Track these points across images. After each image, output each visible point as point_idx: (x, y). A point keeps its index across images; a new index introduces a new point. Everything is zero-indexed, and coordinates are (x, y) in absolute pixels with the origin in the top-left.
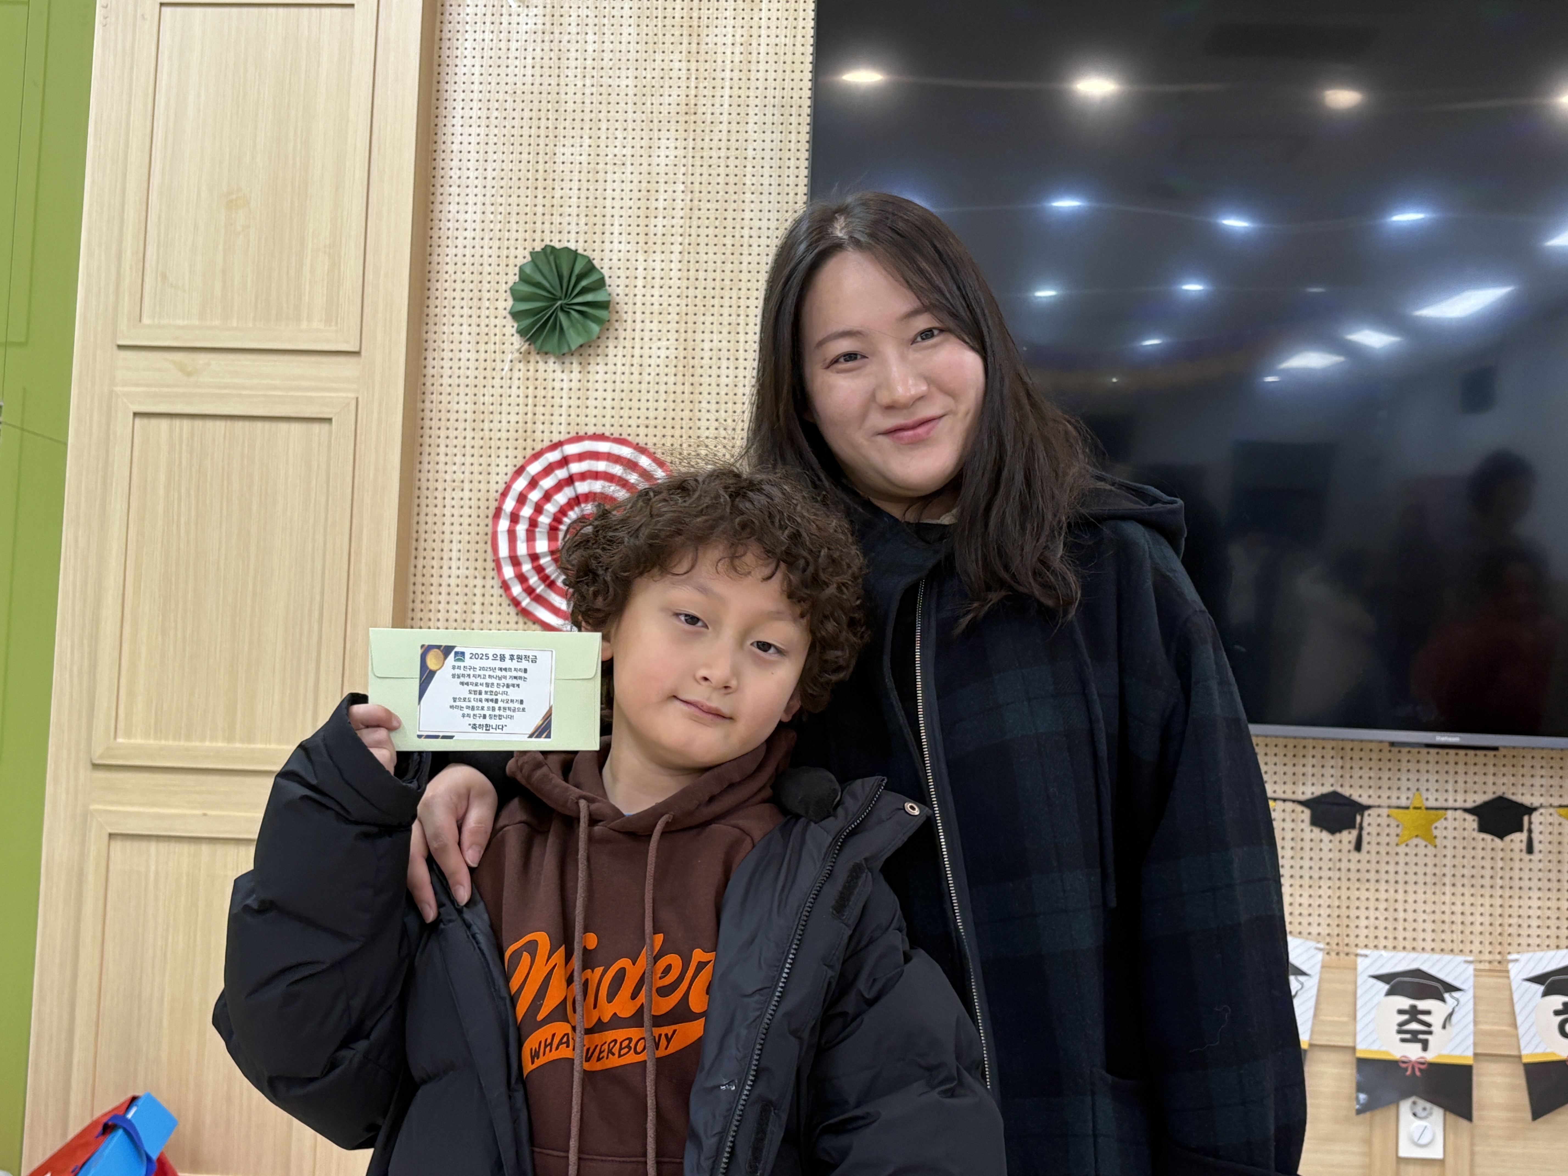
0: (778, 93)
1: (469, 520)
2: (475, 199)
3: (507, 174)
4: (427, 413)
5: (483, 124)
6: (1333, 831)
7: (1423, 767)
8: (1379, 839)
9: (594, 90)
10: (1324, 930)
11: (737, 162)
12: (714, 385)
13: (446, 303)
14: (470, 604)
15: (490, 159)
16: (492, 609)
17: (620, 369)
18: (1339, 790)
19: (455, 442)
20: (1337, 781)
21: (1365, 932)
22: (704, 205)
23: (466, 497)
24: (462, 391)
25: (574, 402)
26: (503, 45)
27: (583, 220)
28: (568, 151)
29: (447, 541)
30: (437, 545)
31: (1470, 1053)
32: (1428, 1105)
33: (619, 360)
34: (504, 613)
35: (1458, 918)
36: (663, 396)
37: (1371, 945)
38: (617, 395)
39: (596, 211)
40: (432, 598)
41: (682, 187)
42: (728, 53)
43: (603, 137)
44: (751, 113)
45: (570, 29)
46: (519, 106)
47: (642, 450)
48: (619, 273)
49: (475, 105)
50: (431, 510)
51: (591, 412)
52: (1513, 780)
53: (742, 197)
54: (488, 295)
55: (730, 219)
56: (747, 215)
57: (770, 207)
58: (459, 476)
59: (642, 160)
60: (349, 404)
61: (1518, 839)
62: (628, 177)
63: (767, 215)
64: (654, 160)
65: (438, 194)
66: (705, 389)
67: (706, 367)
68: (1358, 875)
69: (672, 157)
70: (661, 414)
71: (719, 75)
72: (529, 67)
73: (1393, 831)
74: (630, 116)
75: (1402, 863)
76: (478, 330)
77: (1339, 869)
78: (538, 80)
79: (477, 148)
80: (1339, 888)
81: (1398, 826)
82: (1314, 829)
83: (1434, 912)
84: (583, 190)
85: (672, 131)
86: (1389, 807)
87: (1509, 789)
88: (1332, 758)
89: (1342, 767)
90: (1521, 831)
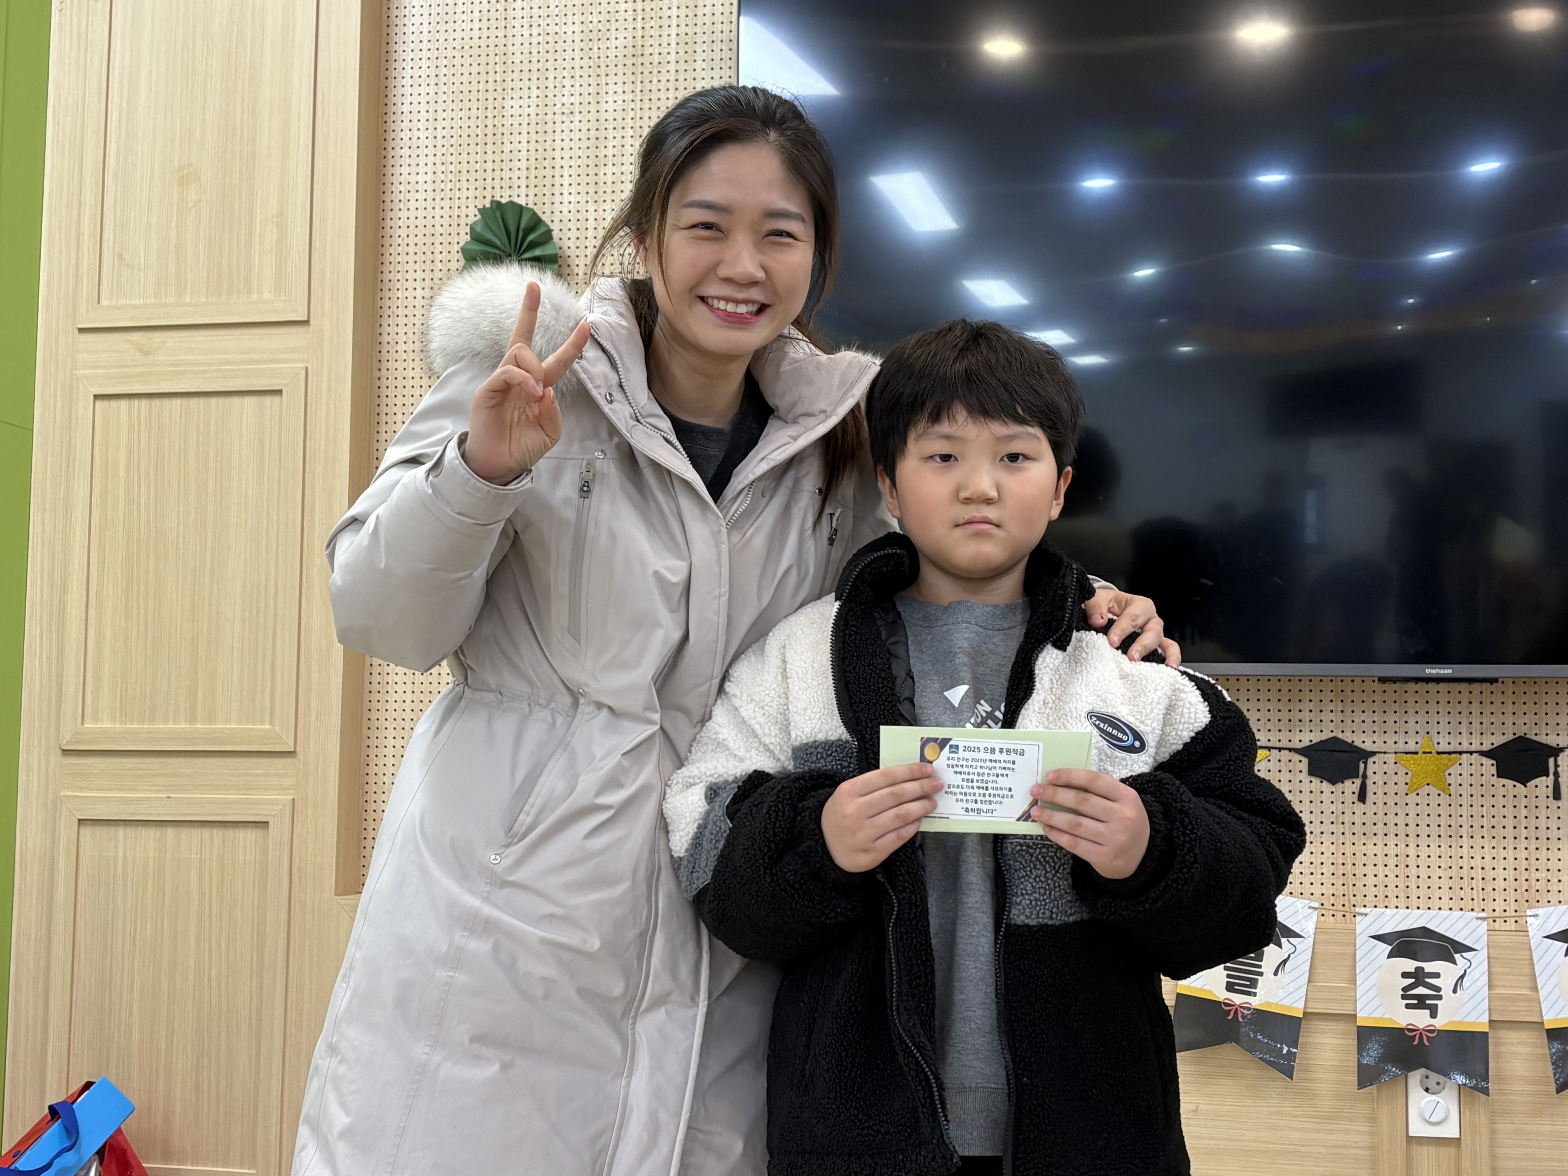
2: (425, 160)
3: (456, 132)
4: (383, 382)
5: (432, 83)
6: (1333, 781)
7: (1433, 708)
8: (1386, 789)
9: (540, 39)
10: (1328, 890)
15: (440, 118)
18: (1340, 736)
20: (1337, 727)
21: (1374, 891)
24: (417, 356)
27: (533, 173)
28: (516, 103)
31: (1485, 1019)
32: (1442, 1079)
35: (1478, 874)
37: (1371, 904)
39: (546, 163)
41: (631, 132)
43: (551, 87)
44: (699, 50)
46: (467, 61)
48: (570, 225)
49: (424, 64)
52: (1535, 719)
54: (440, 257)
59: (590, 108)
60: (297, 374)
61: (1544, 783)
62: (576, 125)
64: (603, 106)
65: (390, 157)
68: (1364, 829)
69: (620, 102)
71: (666, 13)
72: (476, 21)
73: (1401, 779)
74: (577, 63)
75: (1412, 814)
77: (1343, 823)
78: (485, 33)
79: (427, 107)
80: (1343, 844)
81: (1407, 774)
82: (1313, 779)
83: (1450, 867)
84: (533, 142)
85: (620, 74)
86: (1396, 753)
87: (1531, 728)
88: (1331, 701)
89: (1342, 711)
90: (1548, 776)
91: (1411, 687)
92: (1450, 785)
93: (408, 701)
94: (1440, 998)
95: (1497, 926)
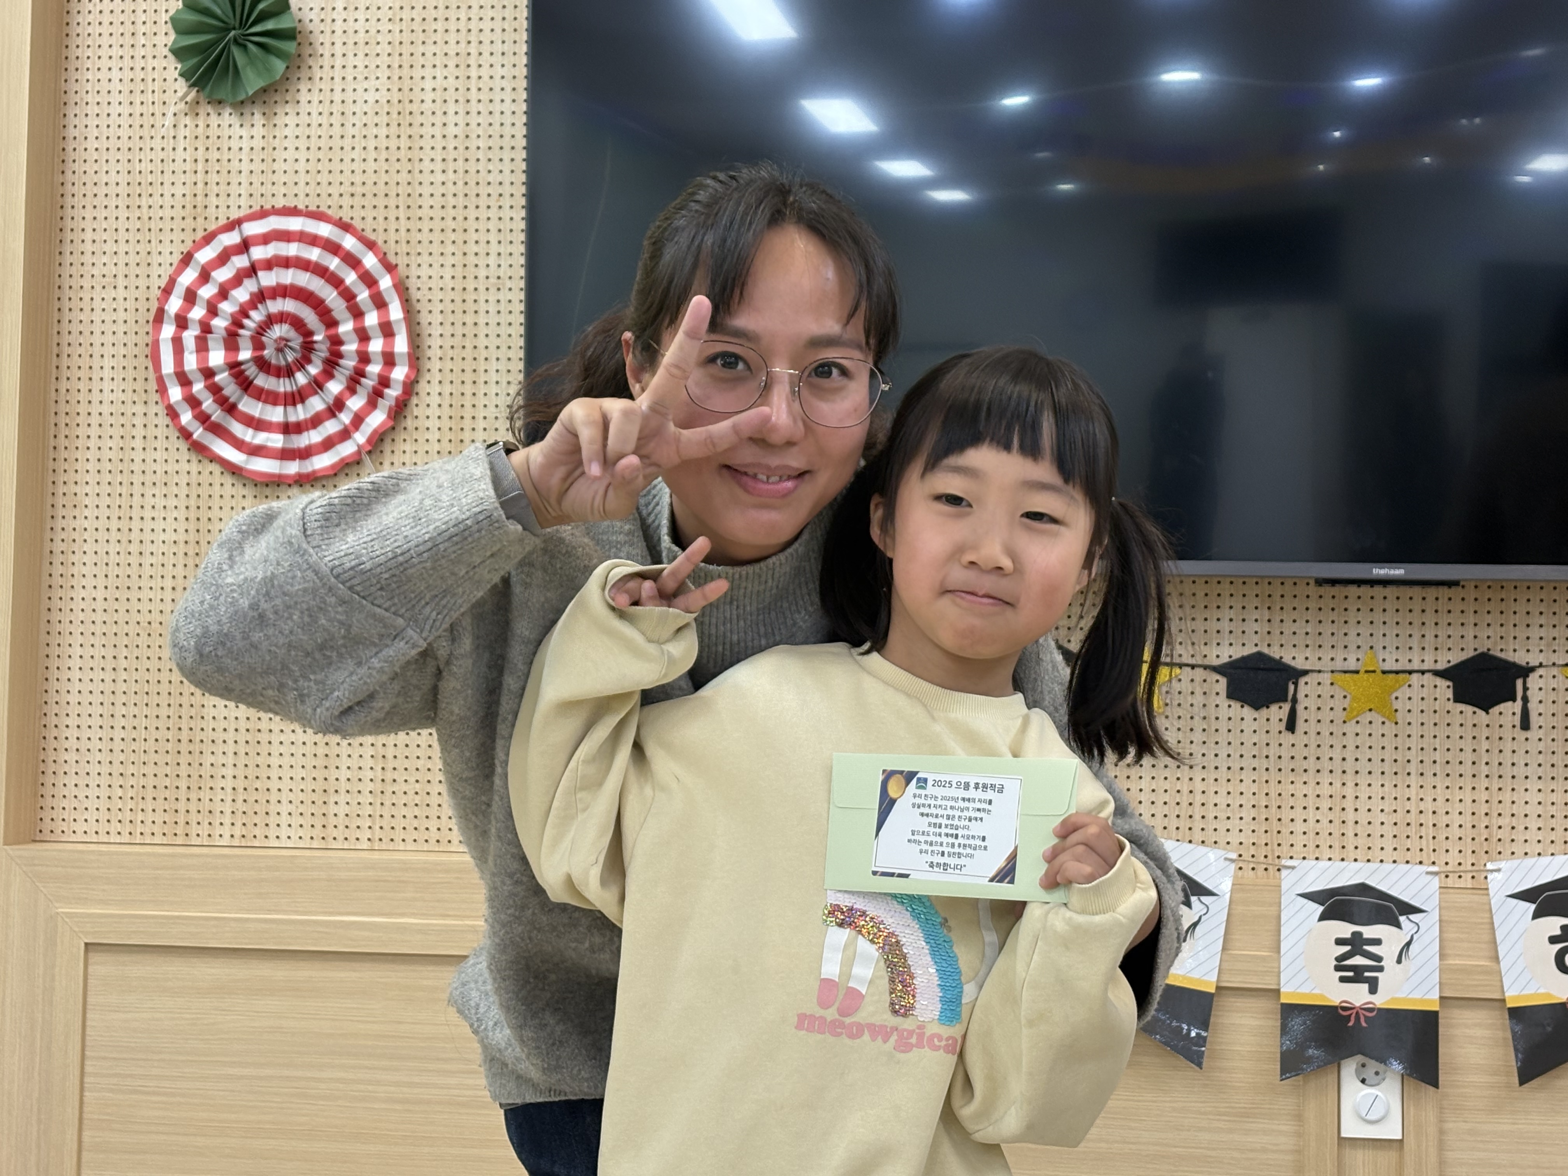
1: (124, 328)
4: (69, 188)
6: (1257, 707)
7: (1378, 617)
8: (1320, 715)
10: (1247, 838)
12: (439, 136)
14: (128, 438)
16: (158, 444)
17: (315, 119)
18: (1266, 651)
19: (104, 225)
20: (1262, 640)
21: (1303, 840)
23: (120, 297)
24: (113, 156)
25: (257, 166)
29: (96, 356)
30: (85, 362)
31: (1435, 996)
32: (1381, 1067)
33: (314, 109)
34: (172, 449)
35: (1428, 819)
36: (373, 155)
37: (1309, 856)
38: (313, 155)
40: (79, 431)
47: (346, 227)
50: (76, 315)
51: (280, 178)
52: (1501, 631)
54: (143, 29)
58: (111, 270)
61: (1510, 710)
66: (427, 143)
67: (428, 114)
68: (1292, 764)
70: (370, 178)
73: (1338, 703)
75: (1351, 747)
76: (131, 75)
77: (1267, 757)
80: (1267, 782)
81: (1345, 697)
82: (1232, 703)
83: (1395, 811)
86: (1332, 672)
87: (1496, 643)
88: (1256, 608)
89: (1269, 621)
90: (1514, 700)
91: (1353, 590)
92: (1396, 711)
93: (100, 598)
94: (1381, 969)
95: (1450, 882)
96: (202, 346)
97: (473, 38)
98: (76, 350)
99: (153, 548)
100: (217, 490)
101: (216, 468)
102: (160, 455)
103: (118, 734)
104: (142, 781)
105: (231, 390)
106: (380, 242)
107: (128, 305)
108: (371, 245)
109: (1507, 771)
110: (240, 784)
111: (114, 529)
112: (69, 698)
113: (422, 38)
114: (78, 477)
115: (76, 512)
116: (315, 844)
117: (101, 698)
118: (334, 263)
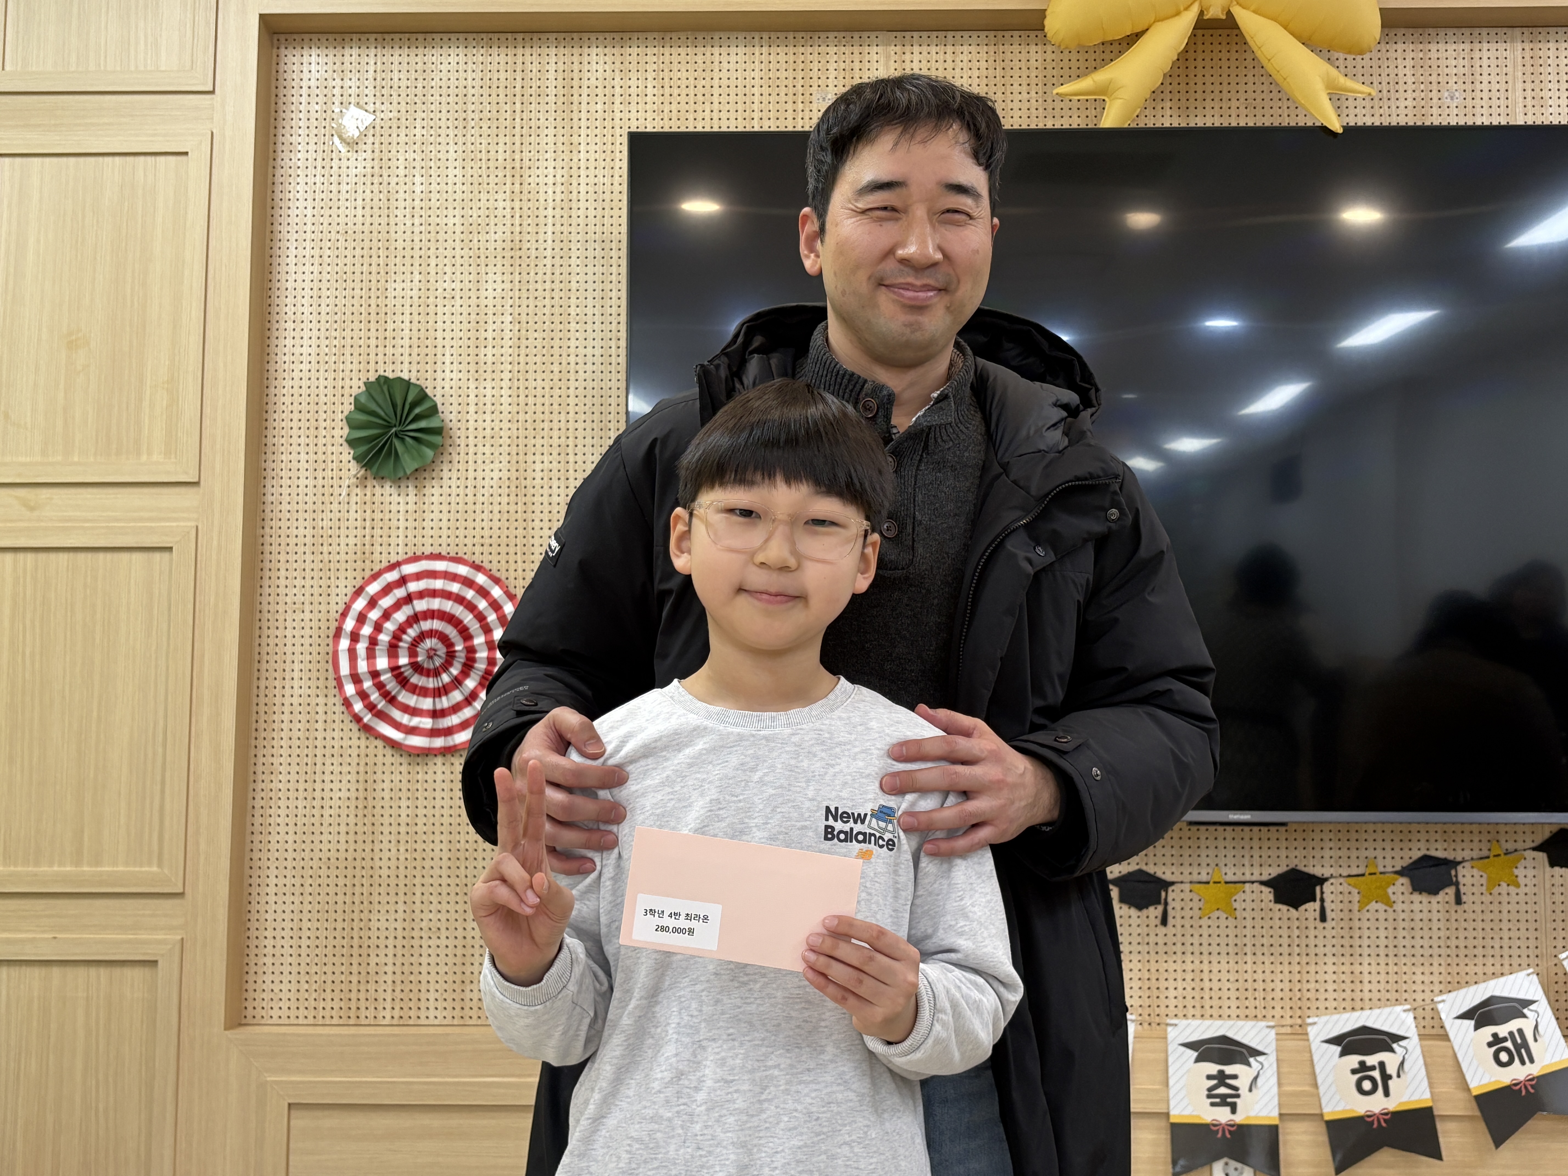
0: (598, 229)
1: (310, 641)
2: (309, 334)
3: (340, 309)
4: (267, 539)
5: (316, 263)
6: (1140, 907)
7: (1221, 843)
8: (1183, 913)
9: (422, 228)
11: (562, 294)
12: (546, 504)
13: (283, 432)
14: (312, 722)
15: (324, 296)
16: (335, 726)
17: (454, 491)
18: (1144, 868)
19: (295, 565)
21: (1175, 1002)
22: (532, 335)
23: (307, 619)
24: (301, 516)
25: (410, 524)
26: (334, 188)
27: (415, 350)
28: (399, 286)
29: (288, 662)
30: (280, 666)
31: (1276, 1113)
32: (1239, 1165)
33: (454, 483)
34: (346, 730)
35: (1260, 985)
36: (496, 516)
37: (1181, 1014)
39: (428, 342)
40: (275, 717)
41: (510, 318)
42: (550, 192)
43: (433, 273)
44: (574, 248)
45: (398, 172)
46: (351, 245)
47: (478, 568)
48: (452, 400)
49: (308, 244)
50: (273, 632)
51: (428, 532)
52: (1304, 852)
53: (568, 327)
54: (324, 424)
55: (556, 348)
56: (573, 343)
57: (595, 335)
58: (299, 599)
59: (471, 294)
60: (188, 533)
61: (1312, 908)
62: (457, 310)
63: (592, 343)
64: (482, 293)
65: (274, 329)
66: (537, 508)
67: (538, 487)
68: (1166, 949)
69: (499, 290)
70: (496, 533)
71: (542, 213)
72: (359, 209)
73: (1196, 905)
74: (458, 252)
75: (1205, 935)
76: (315, 457)
77: (1149, 944)
78: (368, 220)
79: (311, 285)
80: (1149, 962)
81: (1200, 900)
82: (1123, 906)
83: (1237, 980)
84: (415, 323)
85: (499, 266)
86: (1191, 883)
87: (1301, 861)
90: (1314, 900)
92: (1235, 909)
93: (290, 842)
96: (371, 655)
97: (570, 433)
98: (272, 658)
99: (332, 803)
100: (380, 759)
101: (379, 743)
102: (336, 735)
103: (304, 942)
104: (323, 978)
105: (392, 686)
106: (503, 578)
107: (313, 624)
108: (497, 581)
109: (1312, 950)
110: (398, 978)
111: (301, 789)
112: (267, 916)
113: (533, 433)
114: (274, 751)
115: (273, 777)
116: (456, 1022)
117: (292, 916)
118: (470, 594)
